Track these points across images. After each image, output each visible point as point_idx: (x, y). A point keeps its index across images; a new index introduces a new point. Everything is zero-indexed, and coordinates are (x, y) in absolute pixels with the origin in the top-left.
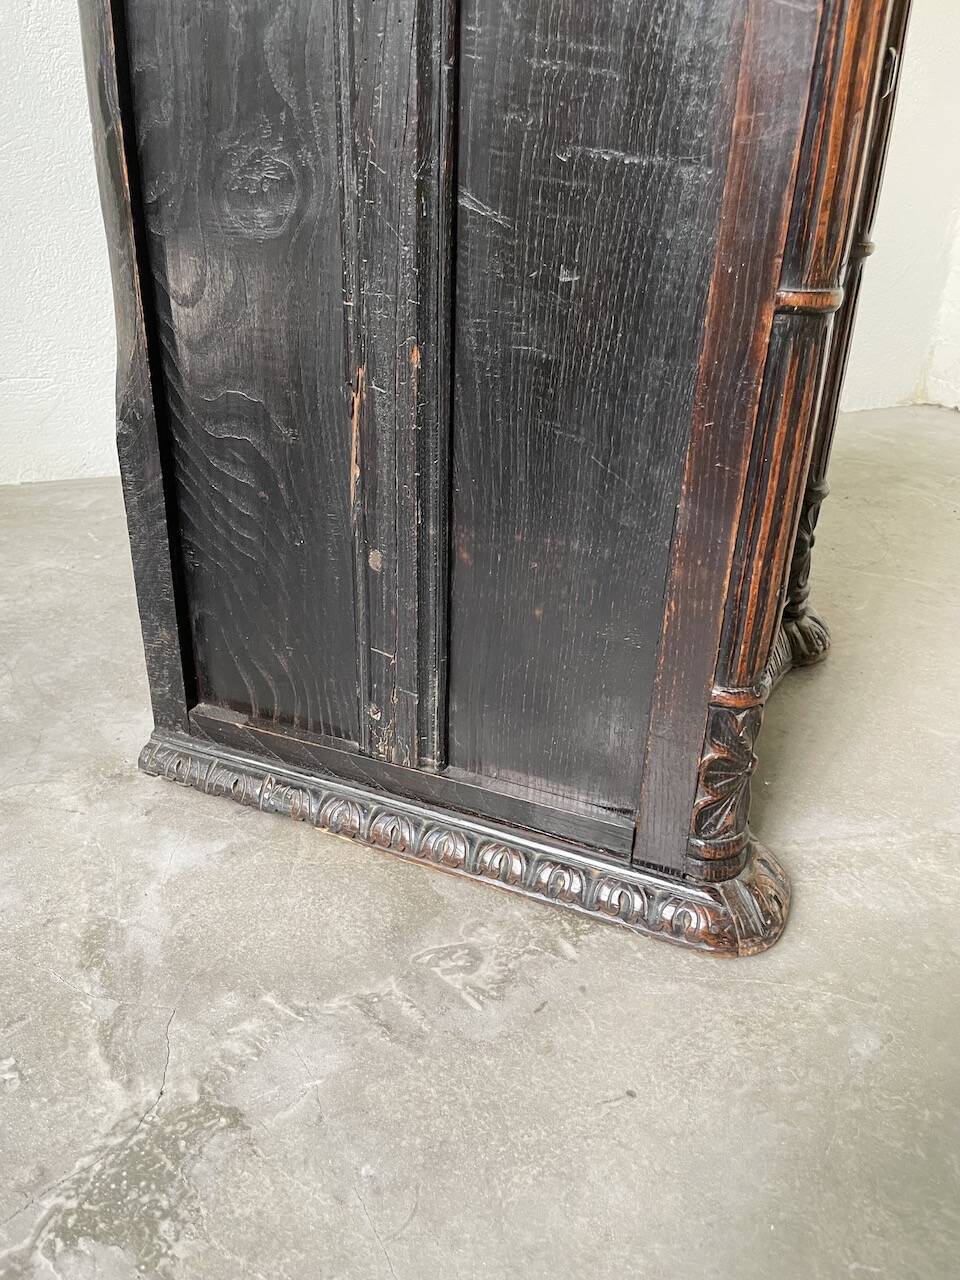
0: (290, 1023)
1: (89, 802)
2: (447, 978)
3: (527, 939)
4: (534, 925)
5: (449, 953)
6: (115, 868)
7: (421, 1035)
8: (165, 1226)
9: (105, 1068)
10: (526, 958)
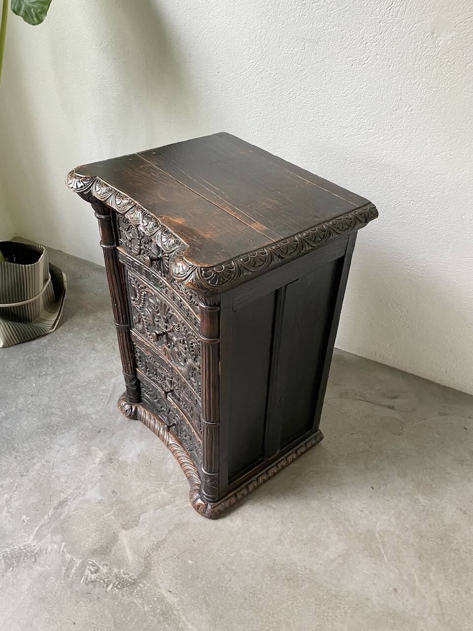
0: (59, 553)
1: (99, 464)
2: (87, 571)
3: (108, 577)
4: (114, 576)
5: (94, 565)
6: (82, 488)
7: (68, 577)
8: (11, 568)
9: (35, 533)
10: (102, 581)
